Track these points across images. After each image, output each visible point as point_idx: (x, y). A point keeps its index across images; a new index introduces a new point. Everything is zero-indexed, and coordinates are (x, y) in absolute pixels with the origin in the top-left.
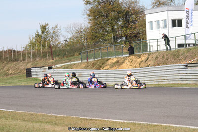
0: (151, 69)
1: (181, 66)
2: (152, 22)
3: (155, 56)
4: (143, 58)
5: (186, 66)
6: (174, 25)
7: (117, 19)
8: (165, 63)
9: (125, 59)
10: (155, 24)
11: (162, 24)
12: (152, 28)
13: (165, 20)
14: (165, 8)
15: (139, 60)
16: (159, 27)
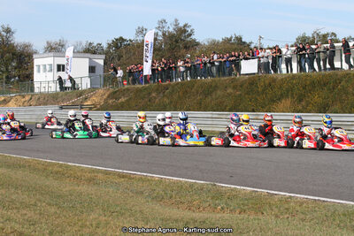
0: (32, 108)
1: (57, 107)
2: (39, 66)
3: (37, 97)
4: (27, 98)
5: (61, 108)
6: (59, 70)
7: (12, 60)
8: (45, 104)
9: (11, 98)
10: (42, 68)
11: (48, 67)
12: (39, 71)
13: (51, 65)
14: (52, 54)
15: (24, 100)
16: (45, 70)
